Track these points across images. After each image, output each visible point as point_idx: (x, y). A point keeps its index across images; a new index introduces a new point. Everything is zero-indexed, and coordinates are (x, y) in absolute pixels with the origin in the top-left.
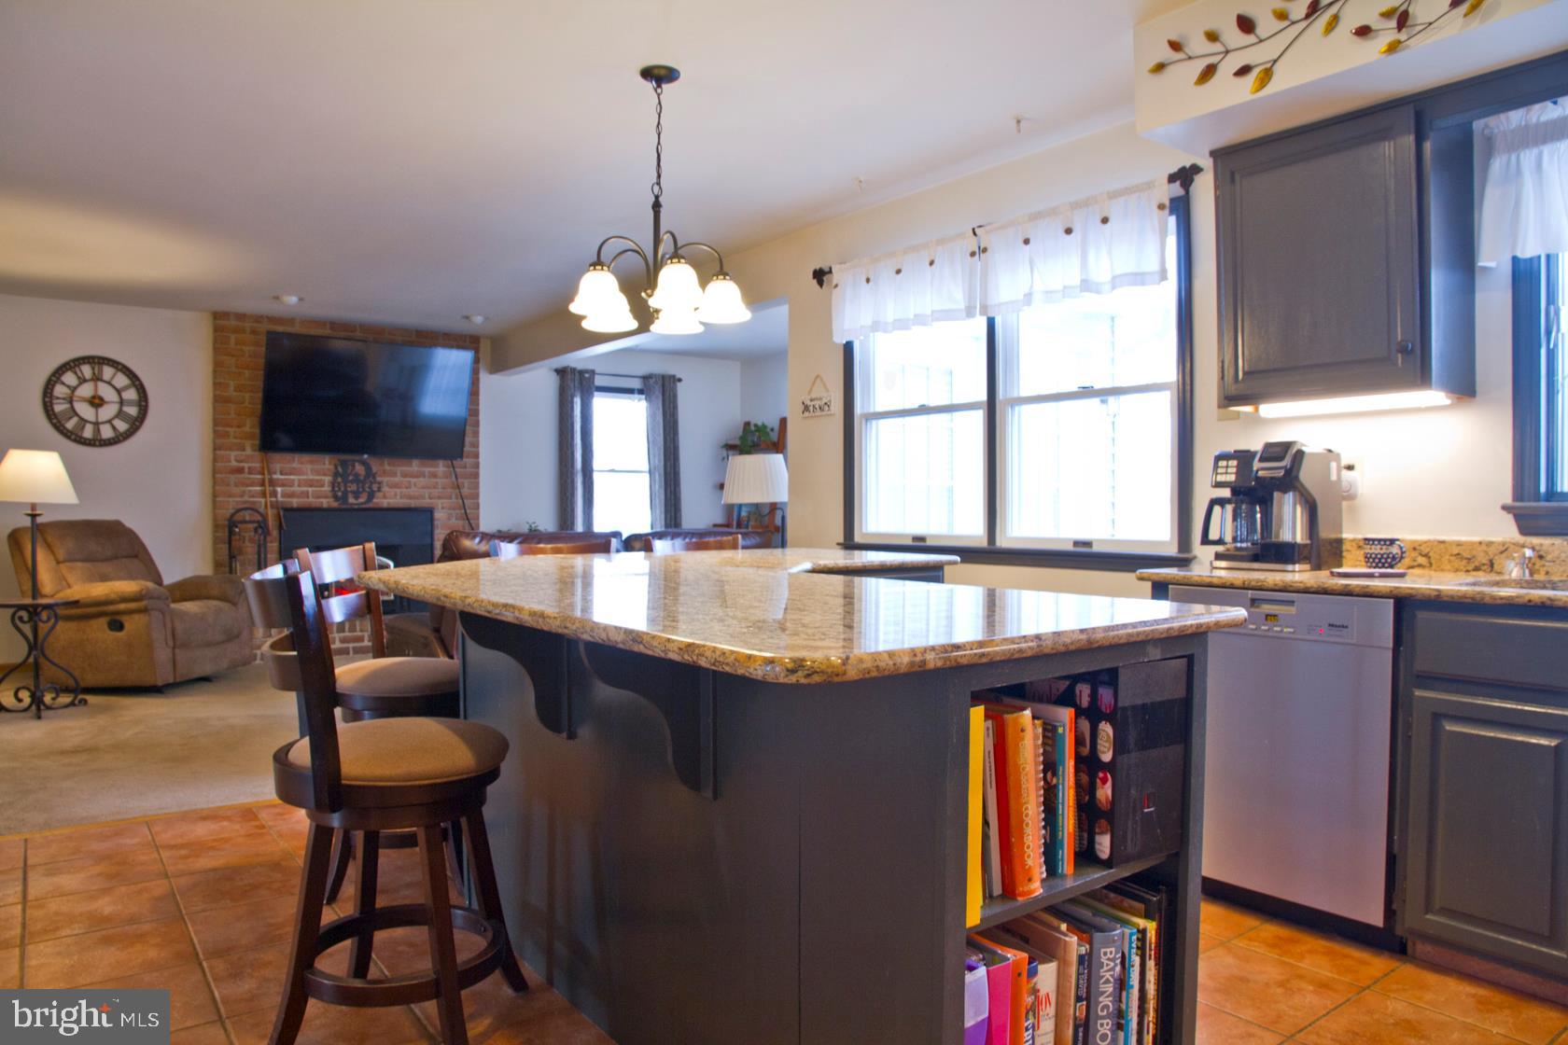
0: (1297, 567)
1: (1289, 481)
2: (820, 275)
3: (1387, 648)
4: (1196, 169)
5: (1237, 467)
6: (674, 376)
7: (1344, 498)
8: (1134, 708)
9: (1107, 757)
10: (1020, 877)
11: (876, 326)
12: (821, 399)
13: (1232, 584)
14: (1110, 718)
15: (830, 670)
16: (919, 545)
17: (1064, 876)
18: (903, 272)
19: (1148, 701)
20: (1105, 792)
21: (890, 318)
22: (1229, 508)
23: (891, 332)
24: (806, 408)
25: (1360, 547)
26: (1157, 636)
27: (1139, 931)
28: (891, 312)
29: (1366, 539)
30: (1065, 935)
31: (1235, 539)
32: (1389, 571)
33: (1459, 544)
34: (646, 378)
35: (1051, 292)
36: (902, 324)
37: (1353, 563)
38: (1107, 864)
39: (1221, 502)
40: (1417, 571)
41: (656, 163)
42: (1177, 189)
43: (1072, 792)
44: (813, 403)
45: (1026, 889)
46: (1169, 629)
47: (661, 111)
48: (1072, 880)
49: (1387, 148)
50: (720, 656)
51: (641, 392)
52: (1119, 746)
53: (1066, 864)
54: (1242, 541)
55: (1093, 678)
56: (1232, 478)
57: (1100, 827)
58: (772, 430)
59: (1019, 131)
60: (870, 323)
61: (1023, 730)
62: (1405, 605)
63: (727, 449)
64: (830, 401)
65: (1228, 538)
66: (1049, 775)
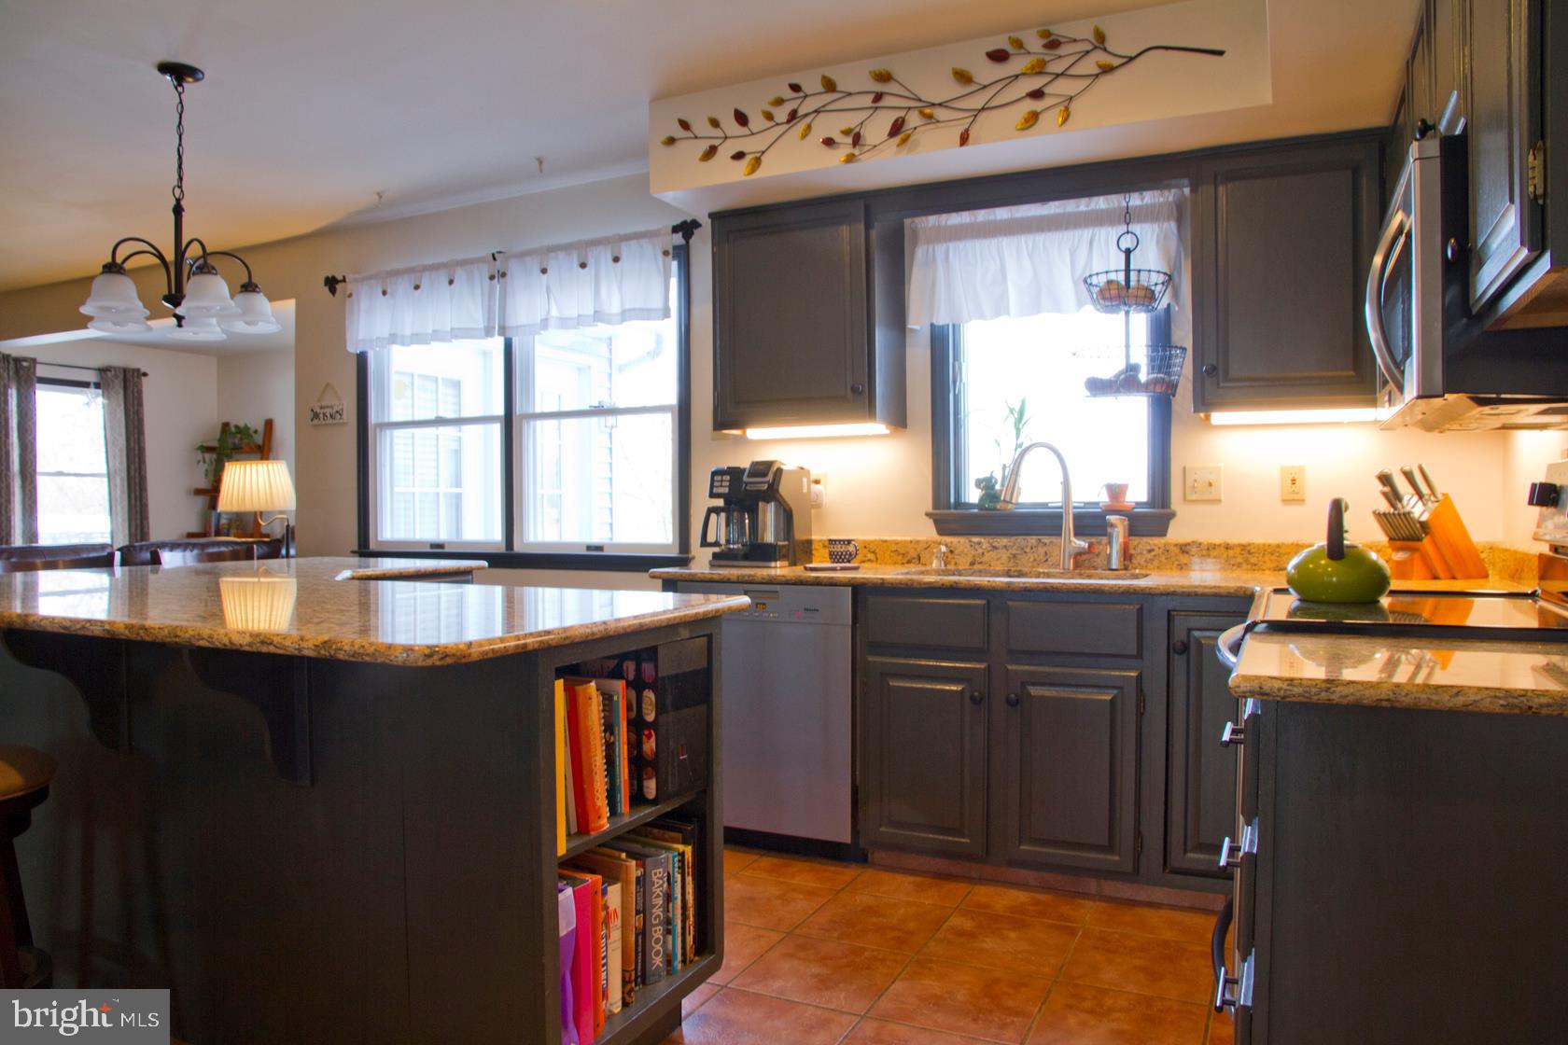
0: (778, 564)
1: (772, 494)
2: (332, 283)
3: (847, 625)
4: (695, 224)
5: (730, 481)
6: (138, 370)
7: (813, 507)
8: (670, 677)
9: (650, 717)
10: (592, 817)
11: (393, 339)
12: (332, 407)
13: (729, 579)
14: (652, 687)
15: (459, 653)
16: (437, 551)
17: (622, 815)
18: (422, 287)
19: (680, 671)
20: (650, 745)
21: (408, 332)
22: (723, 515)
23: (409, 345)
24: (316, 416)
25: (825, 546)
26: (688, 619)
27: (679, 854)
28: (408, 324)
29: (830, 540)
30: (627, 861)
31: (728, 542)
32: (848, 565)
33: (897, 543)
34: (103, 371)
35: (566, 319)
36: (418, 338)
37: (820, 560)
38: (654, 802)
39: (716, 510)
40: (866, 565)
41: (176, 166)
42: (678, 239)
43: (626, 747)
44: (322, 411)
45: (597, 825)
46: (696, 614)
47: (182, 112)
48: (628, 816)
49: (845, 231)
50: (359, 649)
51: (98, 386)
52: (660, 709)
53: (624, 806)
54: (734, 543)
55: (637, 656)
56: (726, 490)
57: (647, 774)
58: (256, 432)
59: (541, 171)
60: (386, 335)
61: (590, 699)
62: (860, 591)
63: (203, 452)
64: (342, 409)
65: (723, 541)
66: (608, 734)
